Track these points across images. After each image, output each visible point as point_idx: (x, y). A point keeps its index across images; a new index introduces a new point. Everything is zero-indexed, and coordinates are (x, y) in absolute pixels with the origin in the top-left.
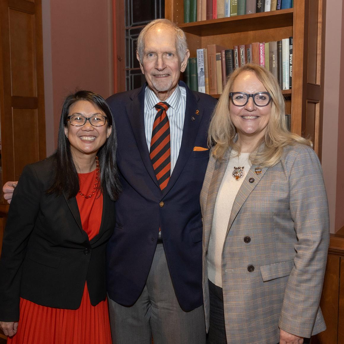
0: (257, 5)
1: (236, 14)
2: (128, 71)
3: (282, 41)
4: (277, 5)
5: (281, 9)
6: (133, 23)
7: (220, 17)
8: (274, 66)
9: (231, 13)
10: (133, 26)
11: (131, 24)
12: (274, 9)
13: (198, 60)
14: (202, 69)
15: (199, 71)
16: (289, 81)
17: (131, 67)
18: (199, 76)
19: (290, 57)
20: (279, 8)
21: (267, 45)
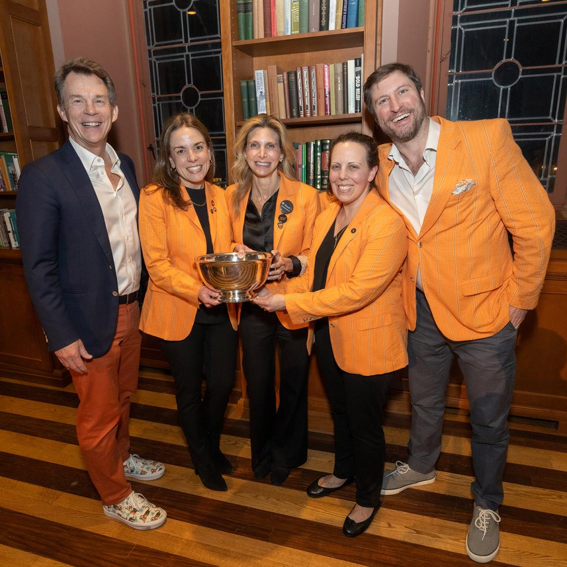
0: (321, 23)
1: (298, 32)
2: (154, 99)
3: (347, 63)
4: (342, 23)
5: (346, 28)
6: (156, 43)
7: (281, 34)
8: (339, 89)
9: (291, 31)
10: (157, 46)
11: (153, 43)
12: (339, 27)
13: (256, 82)
14: (261, 92)
15: (258, 94)
16: (354, 104)
17: (158, 94)
18: (258, 99)
19: (356, 79)
20: (344, 27)
21: (332, 66)
